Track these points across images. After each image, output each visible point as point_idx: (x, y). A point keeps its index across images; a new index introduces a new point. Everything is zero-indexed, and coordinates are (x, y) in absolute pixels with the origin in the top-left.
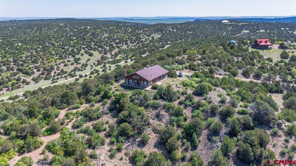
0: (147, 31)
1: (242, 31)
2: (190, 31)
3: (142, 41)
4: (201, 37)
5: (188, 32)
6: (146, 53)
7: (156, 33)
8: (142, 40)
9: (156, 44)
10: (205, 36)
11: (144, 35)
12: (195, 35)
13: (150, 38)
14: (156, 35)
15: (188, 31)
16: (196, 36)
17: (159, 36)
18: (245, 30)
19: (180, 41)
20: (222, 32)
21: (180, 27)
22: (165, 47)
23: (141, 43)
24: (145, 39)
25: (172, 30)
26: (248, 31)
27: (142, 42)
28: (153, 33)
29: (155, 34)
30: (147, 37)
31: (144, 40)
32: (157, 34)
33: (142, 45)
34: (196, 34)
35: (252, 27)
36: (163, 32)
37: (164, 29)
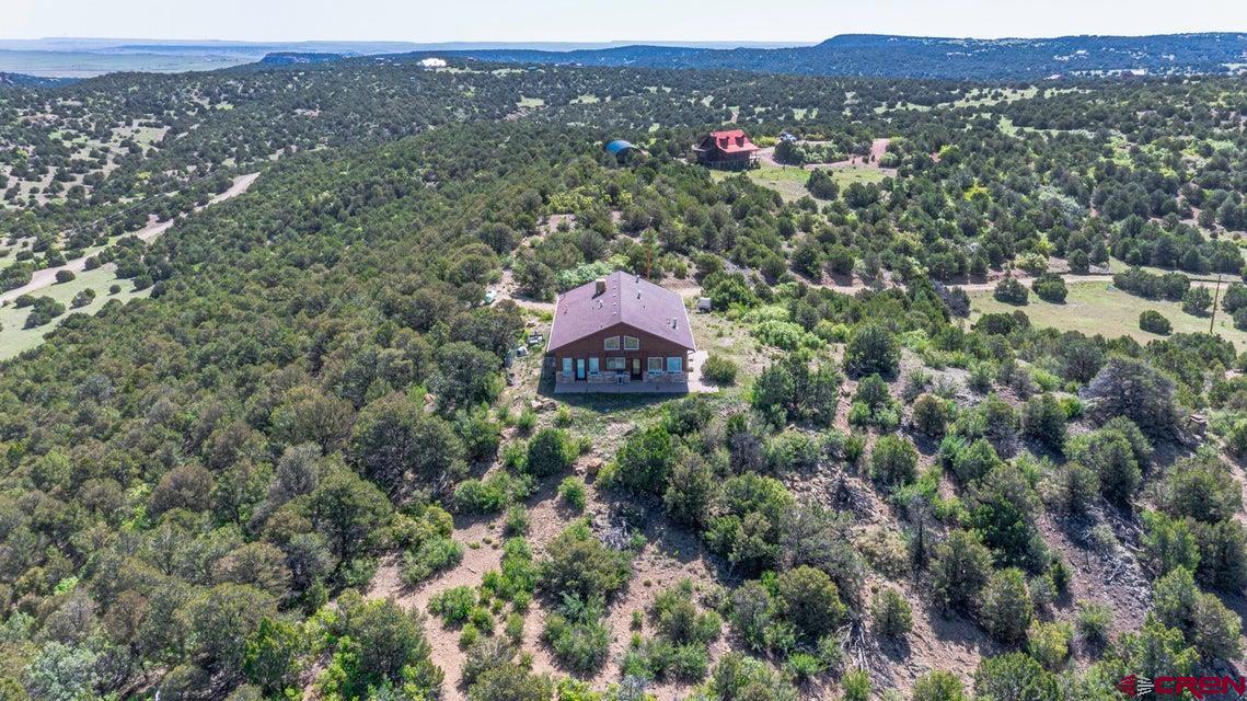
0: (77, 112)
1: (519, 101)
2: (310, 108)
3: (82, 163)
4: (370, 132)
5: (299, 111)
6: (148, 220)
7: (136, 122)
8: (75, 156)
9: (169, 173)
10: (387, 125)
11: (73, 132)
12: (339, 123)
13: (115, 148)
14: (137, 132)
15: (298, 106)
16: (347, 127)
17: (159, 134)
18: (528, 96)
19: (280, 152)
20: (449, 108)
21: (244, 91)
22: (232, 185)
23: (79, 172)
24: (93, 154)
25: (210, 103)
26: (540, 102)
27: (80, 167)
28: (122, 123)
29: (129, 124)
30: (97, 144)
31: (84, 155)
32: (140, 125)
33: (86, 182)
34: (346, 120)
35: (545, 83)
36: (169, 115)
37: (168, 100)
